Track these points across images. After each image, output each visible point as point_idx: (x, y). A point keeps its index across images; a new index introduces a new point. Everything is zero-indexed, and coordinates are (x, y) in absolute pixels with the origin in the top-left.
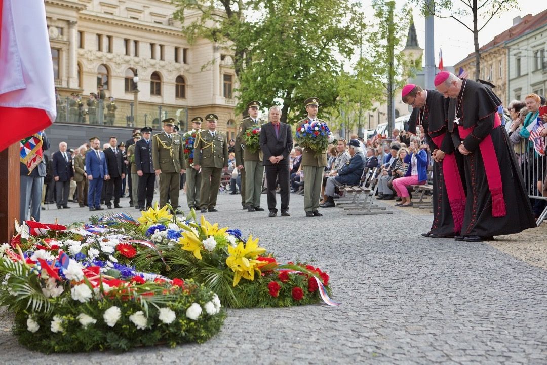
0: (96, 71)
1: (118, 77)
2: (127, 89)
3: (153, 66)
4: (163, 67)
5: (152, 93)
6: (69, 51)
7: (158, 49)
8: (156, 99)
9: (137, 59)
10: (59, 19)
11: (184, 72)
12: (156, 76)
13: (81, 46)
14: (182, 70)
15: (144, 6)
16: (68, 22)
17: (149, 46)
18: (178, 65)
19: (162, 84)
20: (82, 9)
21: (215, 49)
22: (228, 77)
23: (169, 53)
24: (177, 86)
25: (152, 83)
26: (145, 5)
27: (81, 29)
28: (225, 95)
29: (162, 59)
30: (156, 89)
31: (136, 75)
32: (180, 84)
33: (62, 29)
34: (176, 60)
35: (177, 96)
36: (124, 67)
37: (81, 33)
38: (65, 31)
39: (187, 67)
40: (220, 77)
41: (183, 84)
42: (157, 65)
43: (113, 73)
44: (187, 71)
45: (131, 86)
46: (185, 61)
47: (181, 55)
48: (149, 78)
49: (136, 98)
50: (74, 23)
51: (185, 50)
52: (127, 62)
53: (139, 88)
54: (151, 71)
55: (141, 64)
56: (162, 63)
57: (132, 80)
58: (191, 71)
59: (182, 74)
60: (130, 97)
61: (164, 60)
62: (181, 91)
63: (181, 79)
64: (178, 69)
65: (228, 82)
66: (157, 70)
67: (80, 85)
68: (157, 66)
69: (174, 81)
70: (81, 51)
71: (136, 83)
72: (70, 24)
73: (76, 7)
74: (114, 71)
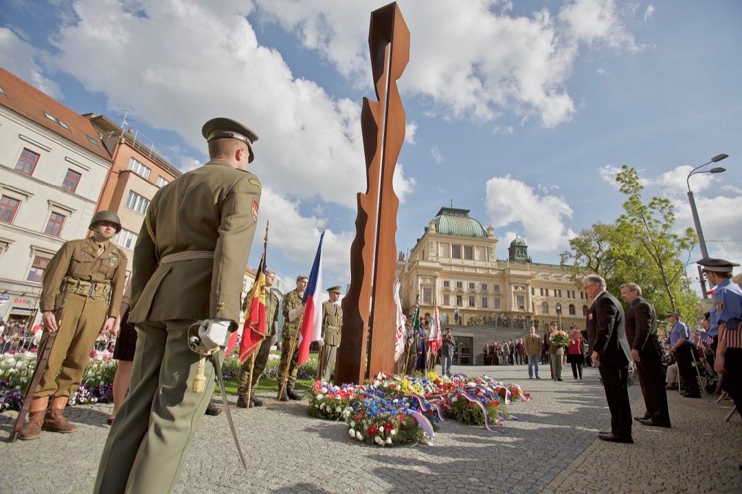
0: (541, 305)
1: (552, 307)
3: (569, 301)
5: (570, 313)
6: (527, 296)
7: (571, 293)
8: (573, 316)
9: (561, 298)
10: (522, 284)
12: (572, 306)
13: (533, 294)
16: (526, 284)
17: (567, 292)
18: (583, 300)
19: (575, 309)
20: (532, 278)
23: (578, 295)
24: (583, 310)
25: (570, 309)
27: (533, 287)
29: (574, 297)
30: (572, 311)
31: (561, 306)
33: (524, 287)
34: (581, 298)
36: (555, 303)
37: (532, 289)
38: (526, 288)
42: (572, 301)
43: (549, 305)
48: (568, 307)
49: (562, 316)
50: (529, 284)
52: (556, 300)
53: (563, 312)
54: (568, 304)
55: (563, 301)
56: (575, 300)
59: (585, 304)
66: (572, 303)
67: (534, 311)
69: (581, 308)
70: (534, 296)
72: (527, 285)
73: (529, 278)
74: (550, 304)
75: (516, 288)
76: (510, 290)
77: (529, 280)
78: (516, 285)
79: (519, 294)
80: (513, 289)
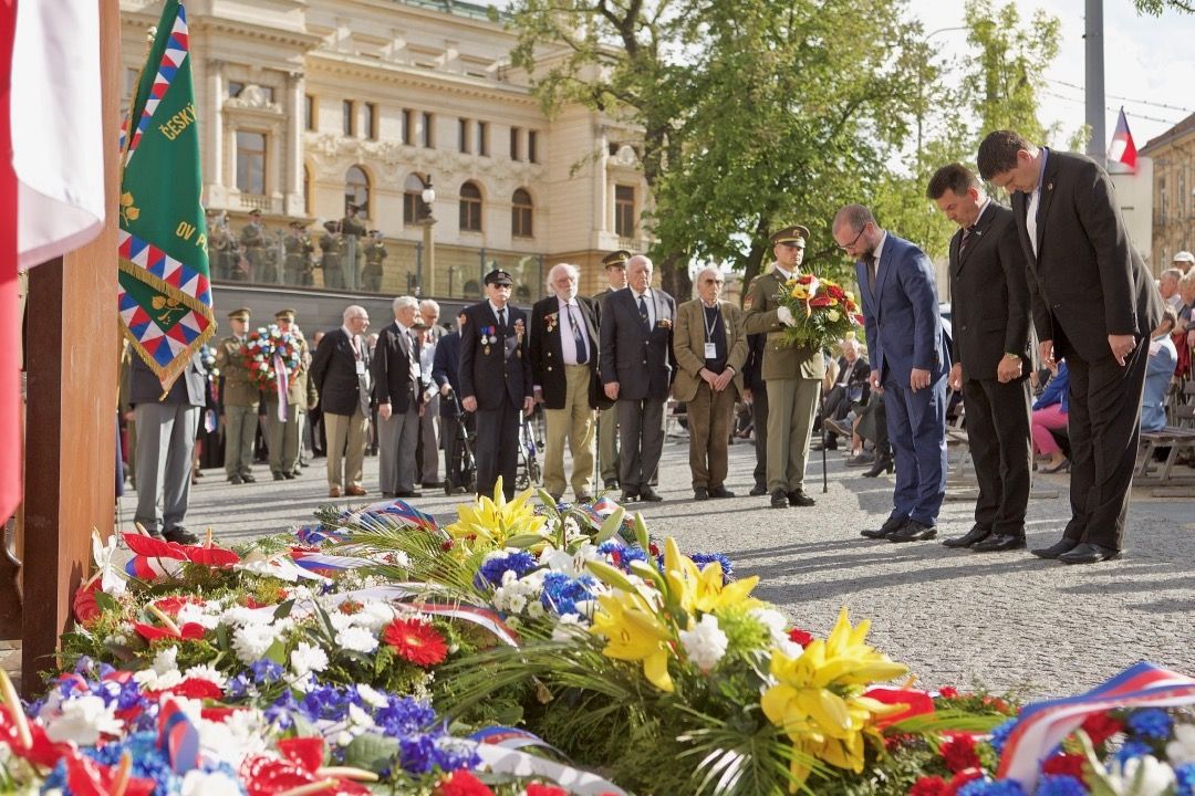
0: (342, 178)
1: (388, 191)
2: (408, 219)
3: (465, 168)
4: (486, 170)
5: (463, 225)
6: (287, 135)
7: (474, 130)
8: (472, 240)
9: (430, 153)
10: (265, 70)
11: (529, 181)
12: (471, 189)
13: (311, 125)
14: (526, 177)
15: (447, 41)
16: (286, 74)
17: (456, 125)
18: (517, 166)
19: (484, 207)
20: (312, 47)
21: (598, 131)
22: (625, 193)
23: (499, 141)
24: (515, 212)
25: (463, 205)
26: (449, 39)
27: (312, 91)
28: (618, 231)
29: (483, 151)
30: (471, 216)
31: (427, 186)
32: (522, 206)
33: (272, 89)
34: (514, 155)
35: (515, 232)
36: (402, 172)
37: (310, 99)
38: (280, 93)
39: (536, 170)
40: (608, 192)
41: (527, 207)
42: (474, 165)
43: (377, 183)
44: (538, 177)
45: (417, 210)
46: (532, 158)
47: (524, 144)
48: (456, 193)
49: (427, 236)
50: (299, 76)
51: (532, 135)
52: (410, 159)
53: (434, 215)
54: (459, 180)
55: (440, 164)
56: (485, 161)
57: (419, 197)
58: (544, 179)
59: (526, 184)
60: (416, 234)
61: (489, 156)
62: (523, 222)
63: (522, 197)
64: (518, 175)
65: (624, 202)
66: (474, 177)
67: (307, 210)
68: (474, 169)
69: (509, 200)
70: (312, 137)
71: (428, 204)
72: (289, 80)
73: (301, 43)
74: (380, 178)
75: (237, 90)
76: (208, 100)
77: (299, 59)
78: (238, 75)
79: (248, 123)
80: (221, 97)
